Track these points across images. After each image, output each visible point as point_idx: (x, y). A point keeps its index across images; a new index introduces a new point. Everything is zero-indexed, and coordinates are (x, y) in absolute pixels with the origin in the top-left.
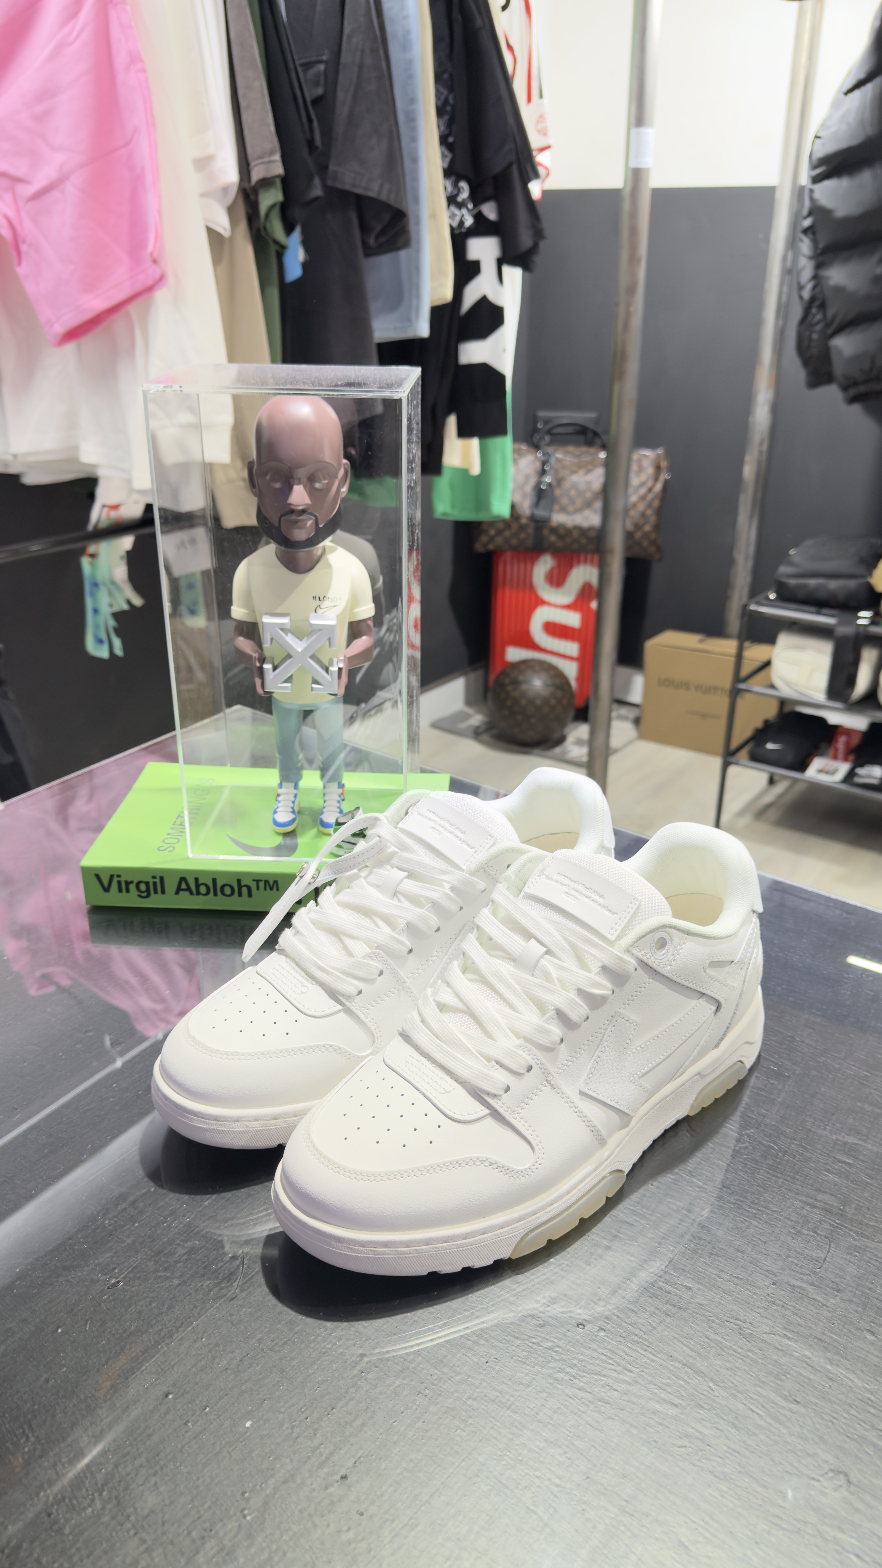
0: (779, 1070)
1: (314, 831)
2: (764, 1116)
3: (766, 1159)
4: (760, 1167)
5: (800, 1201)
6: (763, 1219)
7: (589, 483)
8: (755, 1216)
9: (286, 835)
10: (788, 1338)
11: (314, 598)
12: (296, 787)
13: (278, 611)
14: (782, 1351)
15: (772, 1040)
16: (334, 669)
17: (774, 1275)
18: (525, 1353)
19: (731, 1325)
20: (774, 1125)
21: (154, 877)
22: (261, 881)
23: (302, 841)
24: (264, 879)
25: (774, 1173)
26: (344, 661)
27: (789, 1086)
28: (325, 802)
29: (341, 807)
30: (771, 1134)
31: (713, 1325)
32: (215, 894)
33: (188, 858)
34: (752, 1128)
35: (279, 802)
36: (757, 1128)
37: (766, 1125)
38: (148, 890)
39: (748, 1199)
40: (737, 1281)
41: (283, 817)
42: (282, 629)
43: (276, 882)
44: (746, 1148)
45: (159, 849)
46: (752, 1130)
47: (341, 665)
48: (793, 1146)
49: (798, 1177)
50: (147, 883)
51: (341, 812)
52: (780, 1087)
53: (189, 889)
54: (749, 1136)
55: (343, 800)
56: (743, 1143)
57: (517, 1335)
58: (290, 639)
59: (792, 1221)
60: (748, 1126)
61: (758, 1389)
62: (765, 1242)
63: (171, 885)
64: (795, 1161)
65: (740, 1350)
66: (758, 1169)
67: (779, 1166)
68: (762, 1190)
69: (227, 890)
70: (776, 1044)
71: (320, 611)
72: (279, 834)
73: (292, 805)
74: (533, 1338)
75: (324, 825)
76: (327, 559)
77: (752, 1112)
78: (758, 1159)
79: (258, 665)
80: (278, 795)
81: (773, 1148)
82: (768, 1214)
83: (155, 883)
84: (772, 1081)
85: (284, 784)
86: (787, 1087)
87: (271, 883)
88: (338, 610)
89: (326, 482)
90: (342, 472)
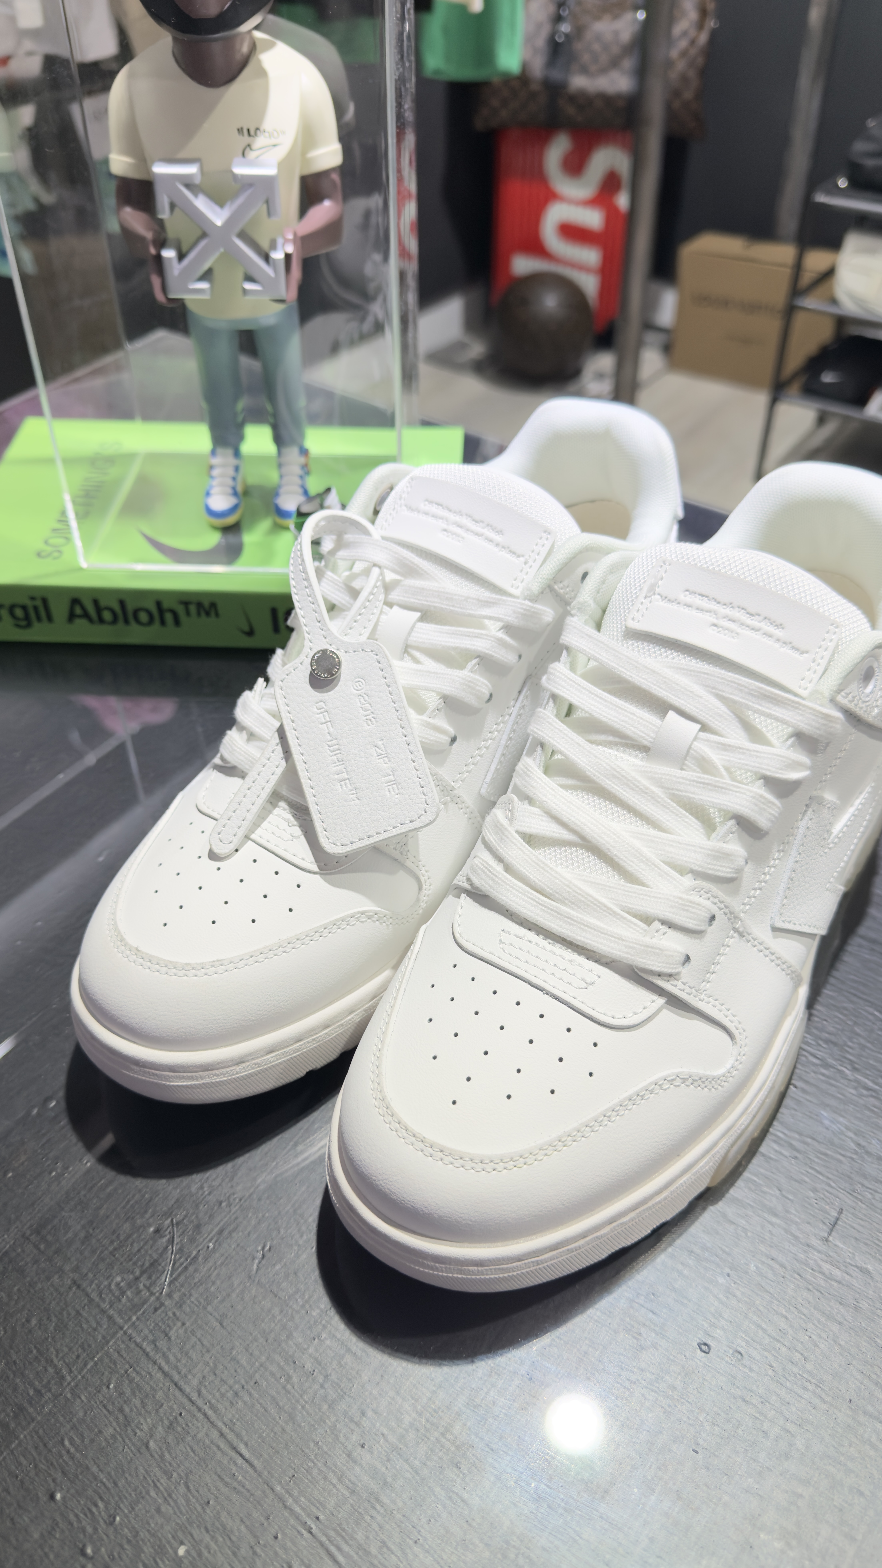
1: (265, 524)
9: (226, 530)
11: (240, 131)
12: (237, 453)
16: (278, 255)
21: (33, 599)
22: (191, 603)
23: (250, 538)
24: (195, 600)
26: (294, 241)
28: (281, 477)
29: (305, 489)
33: (81, 569)
35: (213, 478)
38: (27, 617)
41: (220, 502)
42: (188, 186)
43: (213, 605)
45: (39, 555)
47: (290, 249)
50: (24, 608)
51: (306, 492)
53: (86, 615)
55: (308, 475)
58: (201, 204)
63: (60, 611)
69: (143, 617)
71: (251, 155)
72: (215, 528)
73: (233, 483)
75: (281, 513)
76: (259, 62)
79: (153, 251)
80: (211, 468)
83: (36, 608)
85: (219, 451)
87: (207, 606)
88: (280, 153)
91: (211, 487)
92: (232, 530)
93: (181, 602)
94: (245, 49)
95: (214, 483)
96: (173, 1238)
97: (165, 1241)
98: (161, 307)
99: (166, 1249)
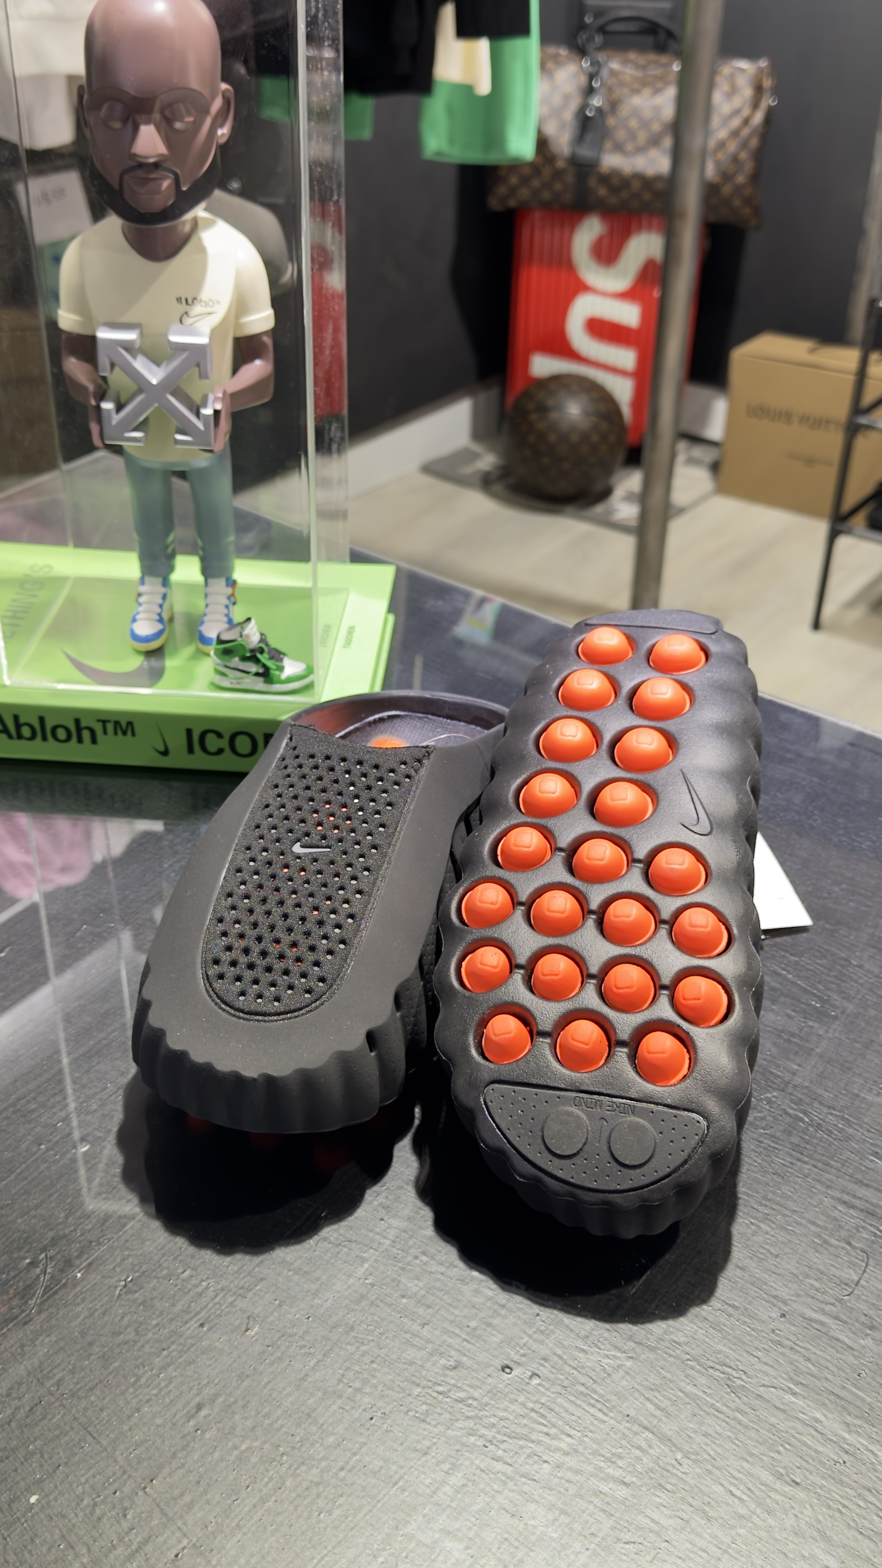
0: (822, 1007)
1: (188, 651)
2: (794, 1074)
3: (790, 1134)
4: (779, 1147)
5: (832, 1198)
6: (777, 1222)
7: (657, 109)
8: (766, 1218)
9: (149, 654)
10: (794, 1394)
11: (179, 300)
12: (166, 582)
13: (125, 319)
14: (783, 1411)
15: (818, 964)
16: (208, 411)
17: (785, 1303)
18: (424, 1407)
19: (717, 1373)
20: (806, 1087)
22: (109, 721)
23: (171, 663)
24: (113, 719)
25: (799, 1155)
26: (223, 399)
27: (835, 1030)
28: (207, 606)
29: (231, 615)
30: (801, 1100)
31: (692, 1372)
32: (44, 738)
33: (5, 686)
34: (774, 1089)
35: (140, 604)
36: (783, 1091)
37: (795, 1086)
39: (758, 1193)
41: (145, 628)
42: (127, 349)
43: (130, 724)
44: (762, 1119)
46: (775, 1094)
47: (219, 407)
48: (830, 1117)
49: (832, 1163)
51: (230, 621)
52: (821, 1032)
53: (5, 730)
54: (769, 1102)
55: (234, 604)
56: (760, 1112)
57: (418, 1381)
58: (140, 364)
59: (818, 1226)
60: (770, 1087)
61: (746, 1465)
62: (777, 1256)
64: (830, 1139)
65: (724, 1409)
66: (777, 1149)
67: (808, 1146)
68: (779, 1180)
69: (61, 734)
70: (822, 969)
71: (187, 323)
72: (139, 652)
73: (158, 610)
74: (439, 1385)
75: (204, 640)
76: (200, 239)
77: (778, 1066)
78: (778, 1134)
79: (93, 402)
80: (140, 595)
81: (802, 1120)
82: (784, 1215)
84: (811, 1024)
85: (147, 579)
86: (831, 1031)
87: (124, 725)
88: (215, 320)
89: (190, 119)
90: (217, 104)
91: (138, 613)
92: (155, 654)
93: (99, 721)
94: (186, 229)
95: (140, 609)
96: (46, 1269)
97: (38, 1271)
99: (38, 1277)
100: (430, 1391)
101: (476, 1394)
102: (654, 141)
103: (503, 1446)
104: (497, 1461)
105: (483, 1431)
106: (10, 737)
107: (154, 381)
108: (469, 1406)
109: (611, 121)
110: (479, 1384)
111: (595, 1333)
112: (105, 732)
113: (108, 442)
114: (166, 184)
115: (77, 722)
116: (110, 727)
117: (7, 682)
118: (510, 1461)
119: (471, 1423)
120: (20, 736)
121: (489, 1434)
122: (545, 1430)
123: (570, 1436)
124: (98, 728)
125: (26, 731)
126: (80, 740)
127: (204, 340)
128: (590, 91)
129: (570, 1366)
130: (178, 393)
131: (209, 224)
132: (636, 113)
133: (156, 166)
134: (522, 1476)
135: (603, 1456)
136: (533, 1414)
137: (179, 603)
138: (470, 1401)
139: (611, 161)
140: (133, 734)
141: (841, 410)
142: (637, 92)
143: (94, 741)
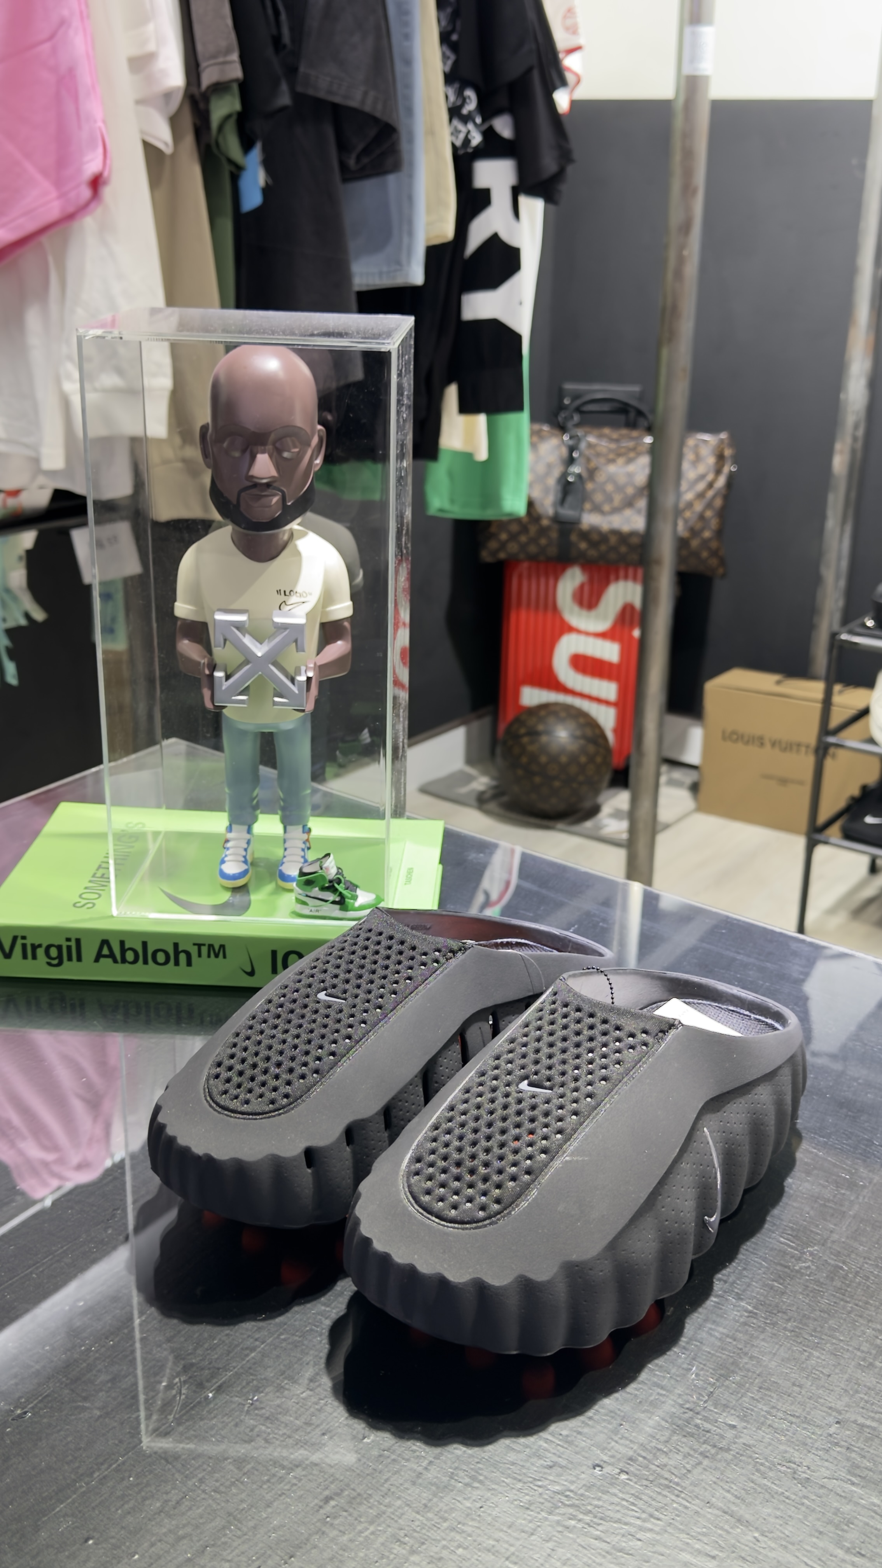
0: (851, 1178)
1: (270, 887)
2: (831, 1232)
3: (832, 1280)
4: (824, 1290)
5: (873, 1329)
6: (827, 1349)
7: (630, 475)
8: (816, 1346)
9: (235, 890)
10: (853, 1484)
11: (279, 592)
12: (249, 831)
13: (233, 607)
14: (845, 1498)
15: (844, 1144)
16: (302, 678)
17: (839, 1413)
18: (527, 1497)
19: (784, 1469)
20: (843, 1242)
21: (68, 940)
22: (204, 945)
23: (255, 897)
24: (207, 943)
25: (841, 1296)
26: (314, 669)
27: (864, 1197)
28: (285, 849)
29: (306, 857)
30: (839, 1252)
31: (762, 1468)
32: (145, 962)
33: (112, 916)
34: (815, 1244)
35: (228, 849)
36: (823, 1245)
37: (833, 1242)
38: (60, 956)
39: (808, 1326)
40: (794, 1420)
41: (231, 868)
42: (238, 628)
43: (222, 947)
44: (809, 1267)
45: (74, 905)
46: (816, 1248)
47: (310, 674)
48: (866, 1266)
49: (871, 1302)
50: (59, 948)
51: (306, 861)
52: (852, 1198)
53: (112, 955)
54: (811, 1254)
55: (309, 848)
56: (805, 1262)
57: (520, 1477)
58: (247, 641)
59: (863, 1352)
60: (812, 1242)
61: (814, 1540)
62: (829, 1376)
63: (89, 951)
64: (868, 1283)
65: (793, 1497)
66: (822, 1291)
67: (849, 1289)
68: (826, 1316)
69: (161, 957)
70: (848, 1148)
71: (286, 608)
72: (227, 889)
73: (244, 853)
74: (539, 1480)
75: (284, 877)
76: (296, 546)
77: (817, 1226)
78: (822, 1280)
79: (207, 672)
80: (227, 841)
81: (841, 1268)
82: (833, 1344)
83: (69, 948)
84: (843, 1191)
85: (234, 829)
86: (861, 1198)
87: (217, 949)
88: (308, 607)
89: (296, 450)
90: (315, 441)
91: (226, 856)
92: (241, 890)
93: (194, 944)
94: (286, 537)
95: (228, 852)
96: (181, 1390)
97: (174, 1392)
98: (209, 712)
99: (175, 1396)
100: (531, 1486)
101: (572, 1488)
102: (629, 503)
103: (600, 1528)
104: (596, 1539)
105: (581, 1516)
106: (115, 961)
107: (259, 654)
108: (567, 1496)
109: (589, 486)
110: (574, 1479)
111: (675, 1438)
112: (200, 955)
113: (216, 704)
114: (275, 500)
115: (176, 945)
116: (204, 950)
117: (115, 912)
118: (608, 1540)
119: (571, 1510)
120: (124, 960)
121: (587, 1518)
122: (636, 1514)
123: (658, 1519)
124: (194, 951)
125: (130, 956)
126: (177, 963)
127: (302, 621)
128: (571, 461)
129: (654, 1464)
130: (276, 664)
131: (303, 535)
132: (611, 479)
133: (268, 485)
134: (620, 1551)
135: (688, 1534)
136: (624, 1503)
137: (259, 851)
138: (568, 1493)
139: (590, 520)
140: (225, 957)
141: (810, 735)
142: (612, 461)
143: (189, 963)
